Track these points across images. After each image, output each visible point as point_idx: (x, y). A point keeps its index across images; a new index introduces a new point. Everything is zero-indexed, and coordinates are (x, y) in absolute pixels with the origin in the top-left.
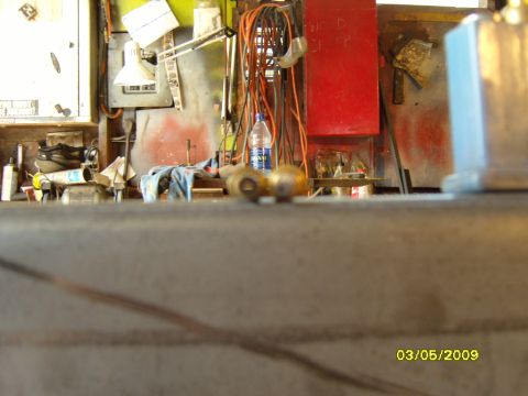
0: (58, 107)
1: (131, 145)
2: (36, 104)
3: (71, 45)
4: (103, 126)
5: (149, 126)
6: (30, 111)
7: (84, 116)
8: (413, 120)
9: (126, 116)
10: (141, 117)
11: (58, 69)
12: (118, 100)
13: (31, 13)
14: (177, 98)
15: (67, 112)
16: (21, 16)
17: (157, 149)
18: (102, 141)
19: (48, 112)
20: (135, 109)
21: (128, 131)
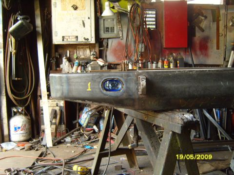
0: (84, 38)
1: (106, 50)
2: (77, 37)
3: (89, 18)
4: (97, 45)
5: (112, 44)
6: (74, 40)
7: (93, 41)
9: (105, 41)
10: (110, 41)
11: (84, 26)
12: (103, 35)
13: (75, 8)
14: (121, 35)
15: (88, 39)
16: (72, 9)
17: (115, 51)
18: (97, 50)
19: (81, 40)
20: (108, 39)
21: (105, 46)
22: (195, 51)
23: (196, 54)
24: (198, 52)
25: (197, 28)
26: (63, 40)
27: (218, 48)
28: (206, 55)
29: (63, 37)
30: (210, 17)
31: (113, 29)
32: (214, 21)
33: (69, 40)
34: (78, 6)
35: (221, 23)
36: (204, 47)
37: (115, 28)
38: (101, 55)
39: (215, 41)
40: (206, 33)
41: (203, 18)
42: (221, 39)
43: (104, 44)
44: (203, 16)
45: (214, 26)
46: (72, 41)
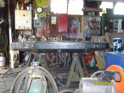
1: (36, 32)
2: (25, 27)
3: (29, 20)
4: (33, 30)
5: (39, 30)
6: (24, 28)
7: (31, 28)
8: (73, 30)
9: (36, 28)
11: (27, 23)
12: (35, 26)
13: (24, 15)
14: (42, 26)
15: (29, 28)
16: (23, 16)
17: (40, 33)
18: (33, 32)
19: (26, 28)
20: (37, 28)
21: (36, 30)
22: (71, 33)
23: (72, 34)
24: (73, 33)
25: (72, 24)
26: (19, 28)
27: (81, 32)
28: (76, 35)
29: (19, 27)
30: (78, 20)
31: (39, 24)
32: (79, 21)
33: (21, 28)
34: (25, 15)
35: (82, 22)
36: (75, 31)
37: (40, 23)
38: (34, 34)
39: (79, 29)
40: (76, 26)
41: (75, 20)
42: (82, 28)
43: (36, 29)
44: (75, 19)
45: (79, 23)
46: (23, 28)
